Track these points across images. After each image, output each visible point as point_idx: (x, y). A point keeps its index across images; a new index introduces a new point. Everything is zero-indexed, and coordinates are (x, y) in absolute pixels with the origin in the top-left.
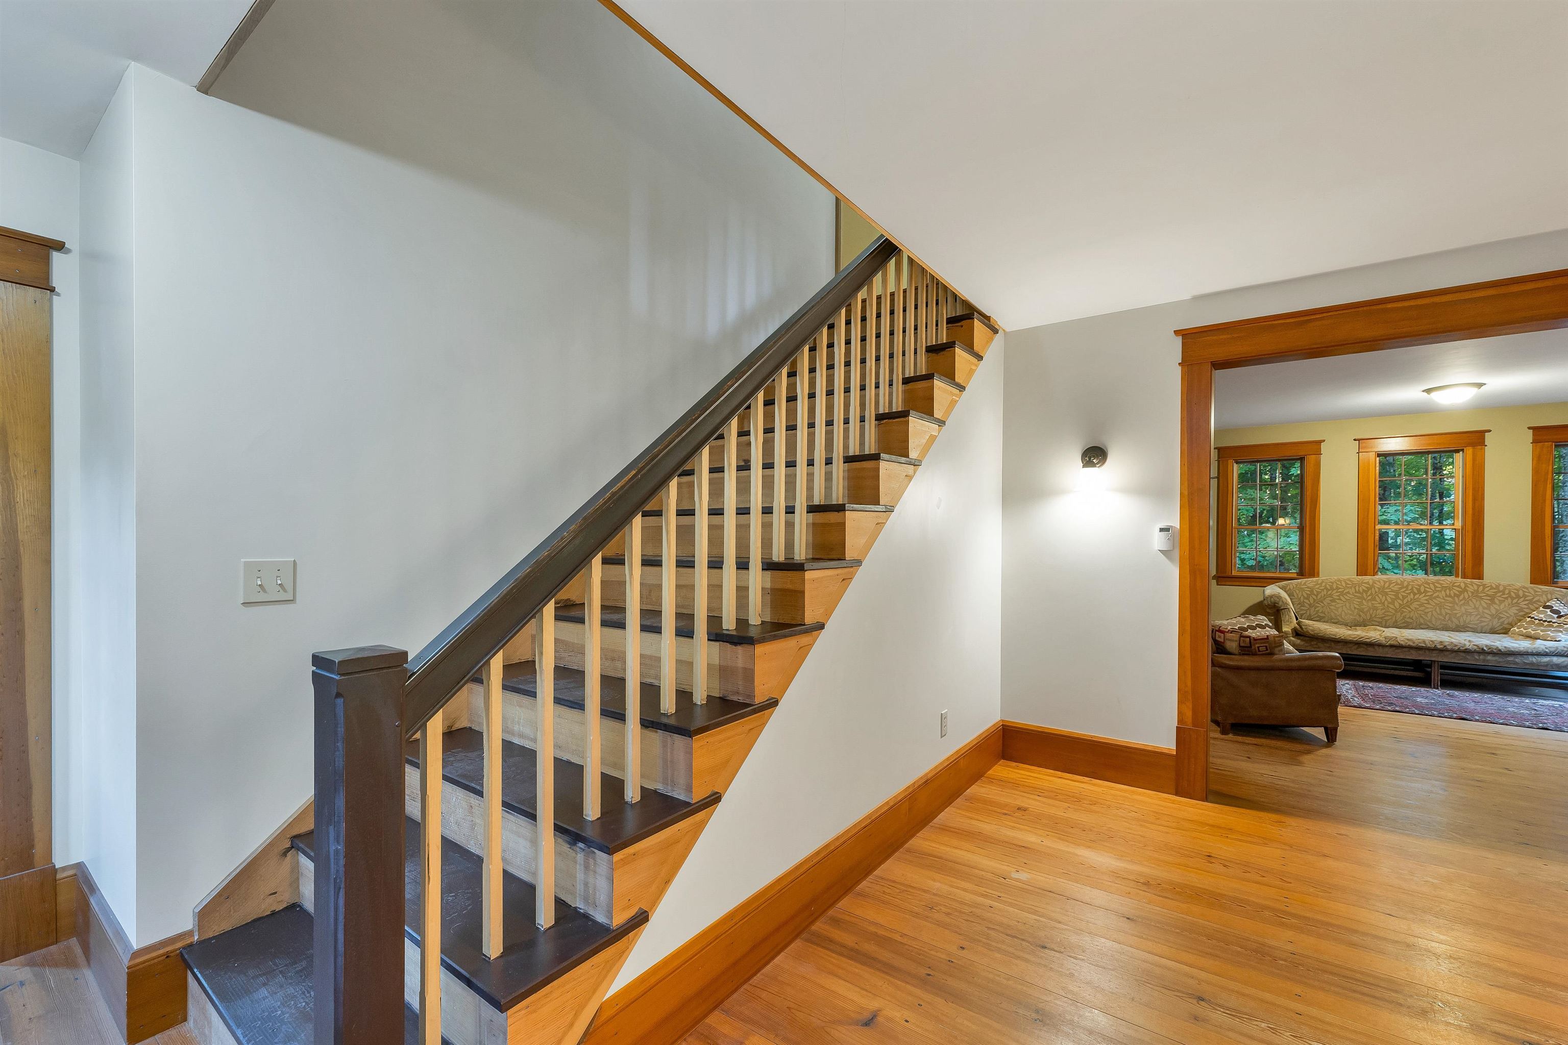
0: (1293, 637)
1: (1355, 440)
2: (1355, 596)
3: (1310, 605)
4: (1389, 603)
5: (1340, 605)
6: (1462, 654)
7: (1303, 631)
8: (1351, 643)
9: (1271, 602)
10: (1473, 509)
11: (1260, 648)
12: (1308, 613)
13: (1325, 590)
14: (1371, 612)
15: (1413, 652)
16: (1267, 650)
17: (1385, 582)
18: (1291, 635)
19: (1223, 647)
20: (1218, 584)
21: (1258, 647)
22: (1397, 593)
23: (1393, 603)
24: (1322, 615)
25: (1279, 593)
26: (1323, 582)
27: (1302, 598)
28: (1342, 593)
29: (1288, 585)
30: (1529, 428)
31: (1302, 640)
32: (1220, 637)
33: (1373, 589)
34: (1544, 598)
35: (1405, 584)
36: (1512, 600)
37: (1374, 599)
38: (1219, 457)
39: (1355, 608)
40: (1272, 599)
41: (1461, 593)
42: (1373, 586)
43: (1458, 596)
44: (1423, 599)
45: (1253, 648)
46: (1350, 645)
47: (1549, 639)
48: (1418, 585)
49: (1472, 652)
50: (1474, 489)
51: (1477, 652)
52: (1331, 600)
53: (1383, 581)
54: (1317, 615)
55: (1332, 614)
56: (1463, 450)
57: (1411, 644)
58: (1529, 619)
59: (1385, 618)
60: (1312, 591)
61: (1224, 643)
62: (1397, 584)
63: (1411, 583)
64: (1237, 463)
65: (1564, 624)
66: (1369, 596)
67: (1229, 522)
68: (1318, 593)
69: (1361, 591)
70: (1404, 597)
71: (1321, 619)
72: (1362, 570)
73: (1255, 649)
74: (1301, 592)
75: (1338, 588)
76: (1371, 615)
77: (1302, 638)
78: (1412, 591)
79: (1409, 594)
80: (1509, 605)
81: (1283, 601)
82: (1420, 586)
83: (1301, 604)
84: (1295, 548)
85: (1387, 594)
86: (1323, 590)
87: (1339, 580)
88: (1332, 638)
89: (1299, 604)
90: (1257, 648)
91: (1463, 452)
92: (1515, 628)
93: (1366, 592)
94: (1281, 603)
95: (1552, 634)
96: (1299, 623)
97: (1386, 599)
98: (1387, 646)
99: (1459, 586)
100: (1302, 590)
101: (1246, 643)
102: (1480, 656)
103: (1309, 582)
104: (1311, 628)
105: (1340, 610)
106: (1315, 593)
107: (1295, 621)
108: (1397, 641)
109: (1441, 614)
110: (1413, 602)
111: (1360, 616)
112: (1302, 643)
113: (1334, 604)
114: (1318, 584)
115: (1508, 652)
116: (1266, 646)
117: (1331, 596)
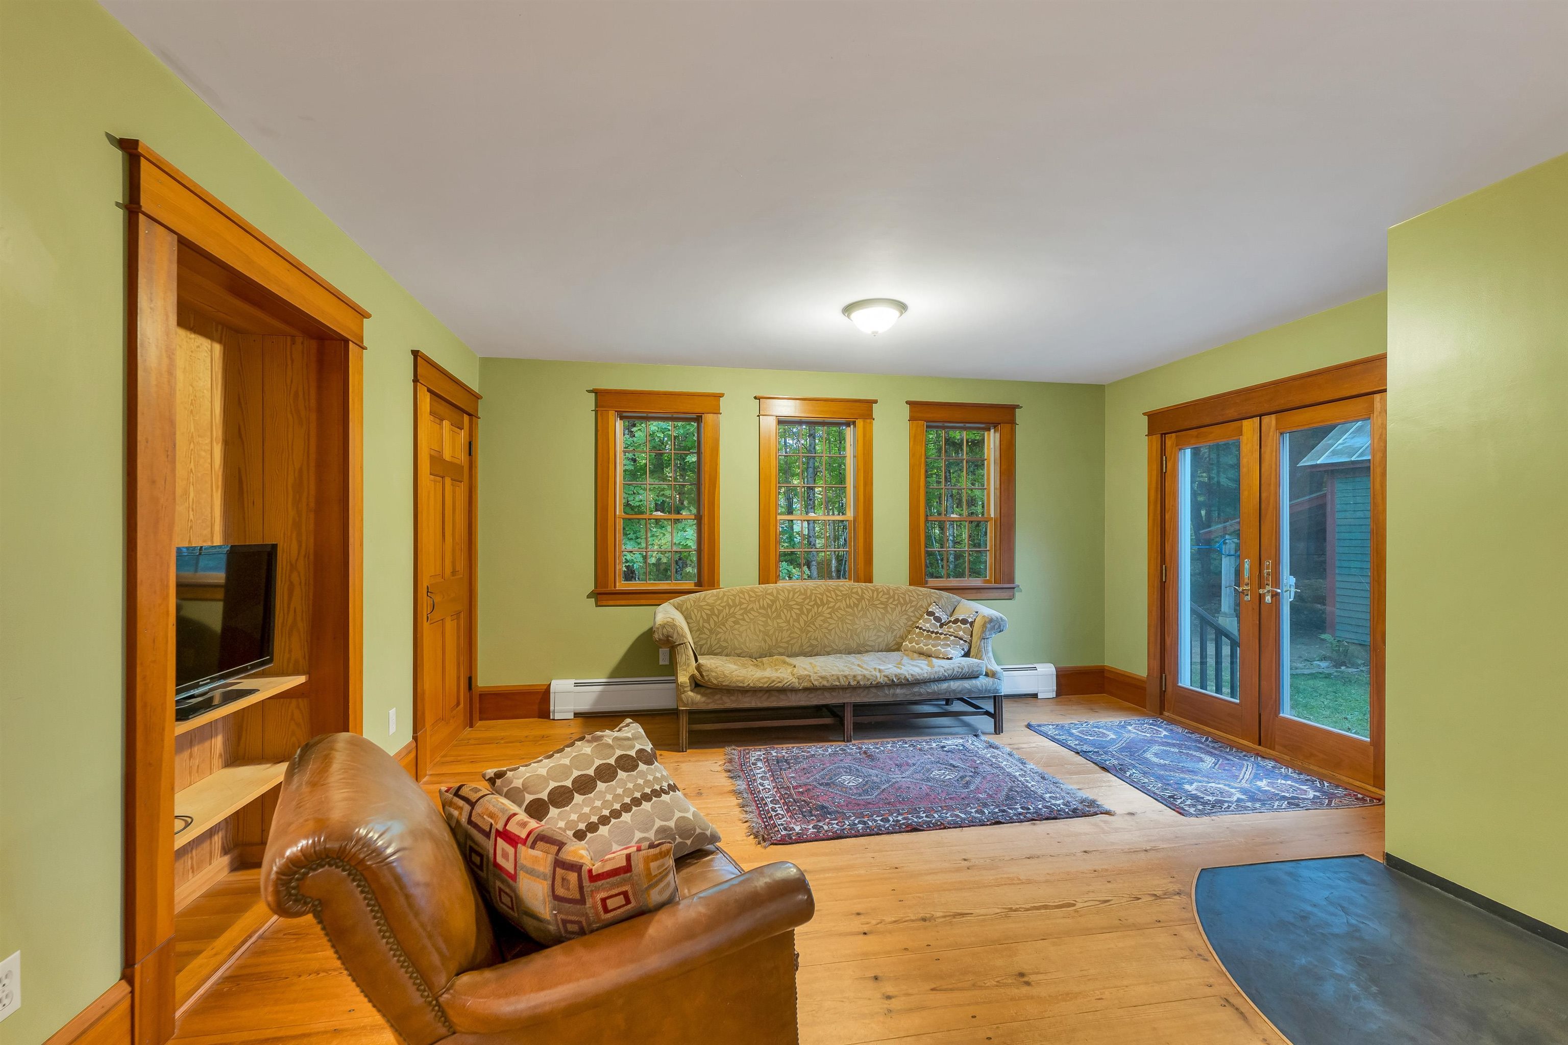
0: (692, 691)
1: (755, 398)
2: (759, 613)
3: (711, 631)
4: (795, 620)
5: (744, 628)
6: (874, 690)
7: (704, 679)
8: (760, 691)
9: (663, 634)
10: (864, 496)
11: (609, 902)
12: (709, 643)
13: (727, 608)
14: (777, 633)
15: (827, 694)
16: (628, 901)
17: (789, 591)
18: (689, 688)
19: (514, 890)
20: (597, 606)
21: (604, 900)
22: (801, 605)
23: (798, 620)
24: (724, 644)
25: (673, 619)
26: (724, 595)
27: (701, 621)
28: (746, 611)
29: (684, 602)
30: (907, 402)
31: (703, 695)
32: (505, 855)
33: (777, 602)
34: (925, 604)
35: (809, 593)
36: (902, 607)
37: (779, 616)
38: (596, 406)
39: (760, 631)
40: (665, 630)
41: (859, 600)
42: (777, 599)
43: (857, 606)
44: (826, 611)
45: (589, 902)
46: (760, 694)
47: (941, 656)
48: (820, 594)
49: (883, 686)
50: (864, 472)
51: (887, 686)
52: (734, 622)
53: (787, 590)
54: (718, 645)
55: (736, 643)
56: (854, 423)
57: (825, 683)
58: (918, 630)
59: (791, 642)
60: (712, 610)
61: (514, 877)
62: (801, 594)
63: (814, 591)
64: (622, 418)
65: (950, 635)
66: (774, 612)
67: (611, 509)
68: (720, 612)
69: (766, 605)
70: (809, 611)
71: (723, 651)
72: (764, 579)
73: (594, 907)
74: (699, 612)
75: (741, 603)
76: (777, 640)
77: (703, 690)
78: (816, 603)
79: (813, 606)
80: (899, 613)
81: (678, 633)
82: (822, 594)
83: (700, 630)
84: (693, 545)
85: (792, 609)
86: (724, 607)
87: (742, 592)
88: (740, 687)
89: (698, 630)
90: (599, 903)
91: (855, 426)
92: (907, 643)
93: (770, 606)
94: (675, 636)
95: (943, 650)
96: (699, 668)
97: (791, 616)
98: (800, 690)
99: (857, 593)
100: (700, 608)
101: (568, 889)
102: (889, 690)
103: (708, 595)
104: (714, 674)
105: (744, 635)
106: (716, 612)
107: (694, 664)
108: (811, 681)
109: (843, 631)
110: (817, 618)
111: (765, 641)
112: (703, 699)
113: (736, 627)
114: (718, 599)
115: (914, 682)
116: (625, 894)
117: (733, 615)
